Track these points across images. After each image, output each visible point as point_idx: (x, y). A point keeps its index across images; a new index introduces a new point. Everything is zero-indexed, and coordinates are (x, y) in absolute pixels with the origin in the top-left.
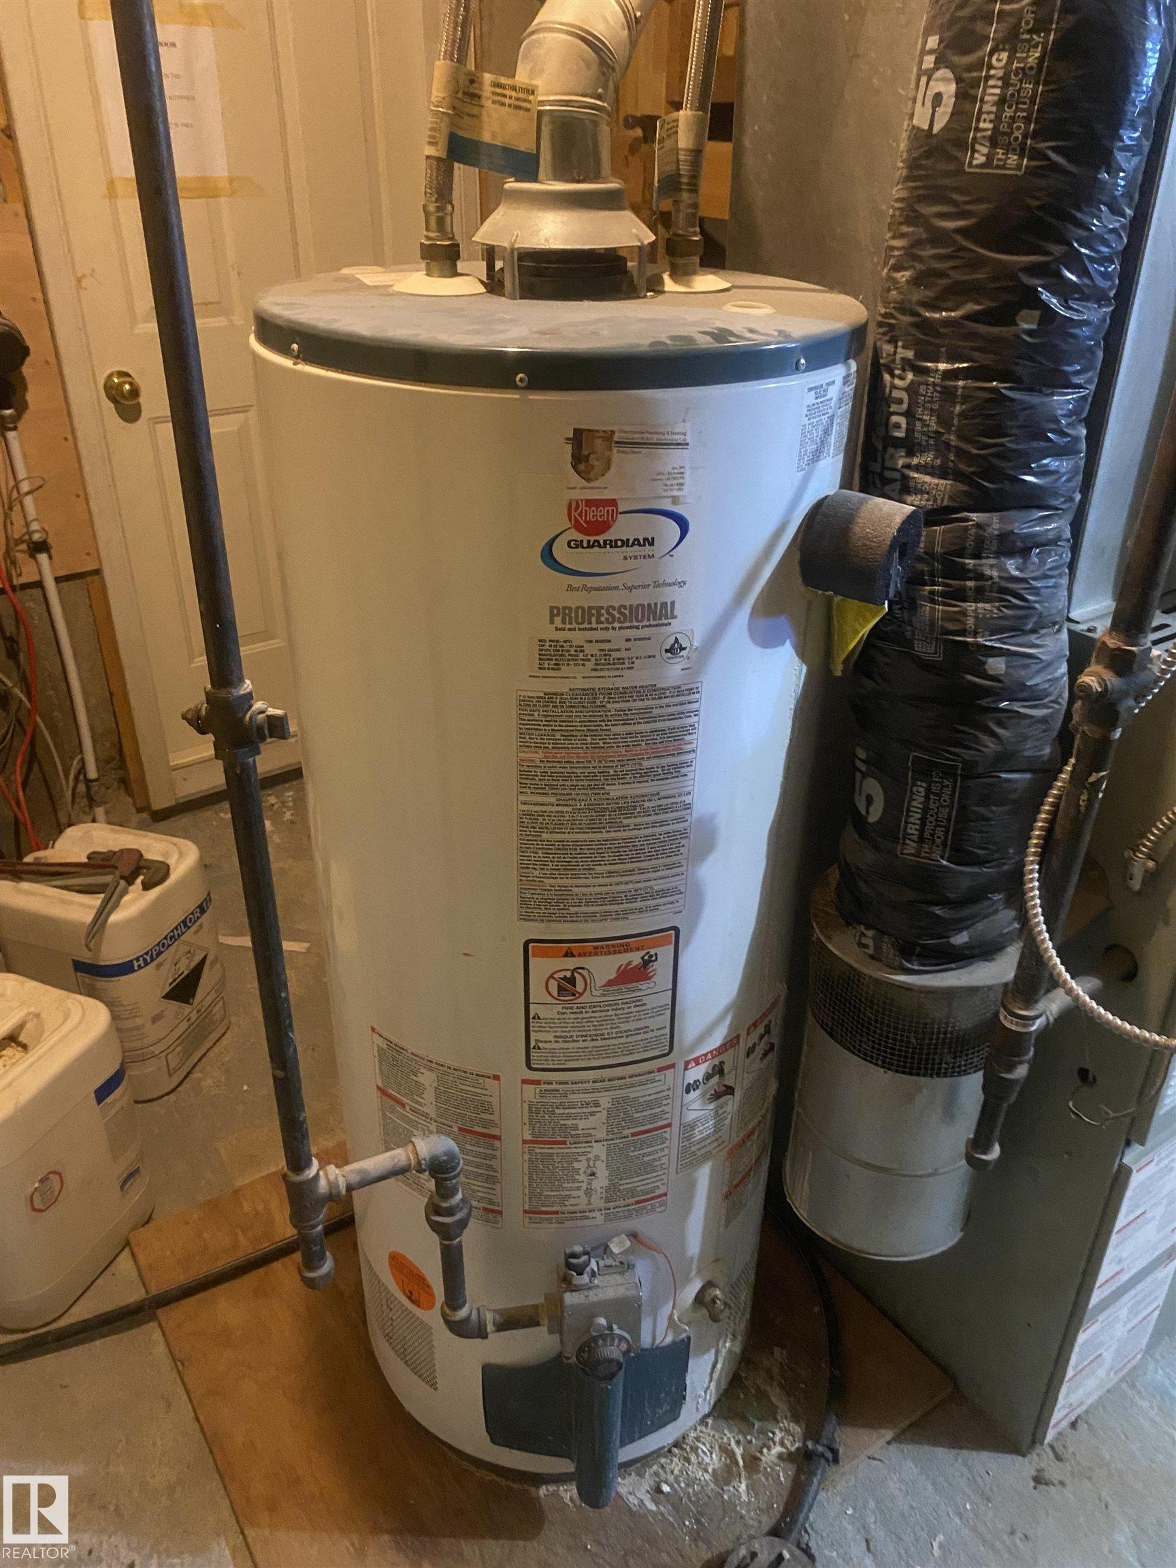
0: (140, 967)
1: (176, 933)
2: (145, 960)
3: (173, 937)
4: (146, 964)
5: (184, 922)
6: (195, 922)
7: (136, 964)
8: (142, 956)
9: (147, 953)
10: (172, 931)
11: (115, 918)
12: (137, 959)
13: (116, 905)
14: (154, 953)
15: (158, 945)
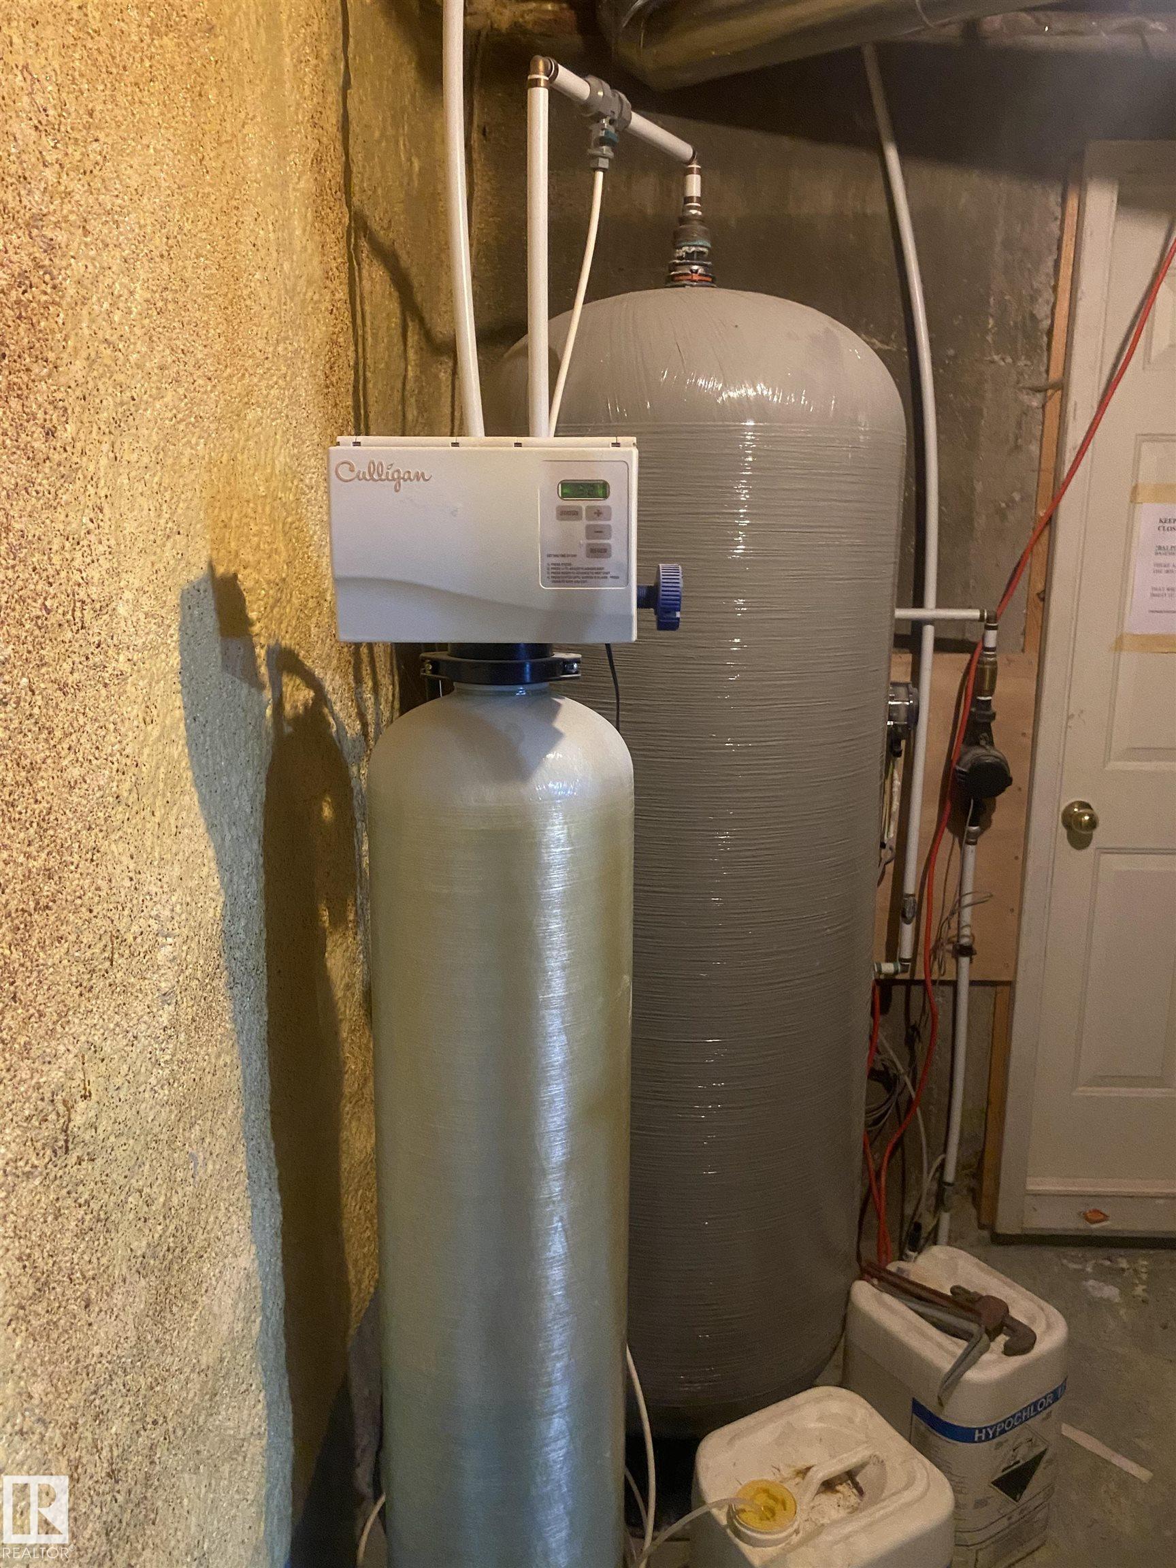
0: (980, 1440)
1: (1024, 1414)
2: (987, 1434)
3: (1020, 1418)
4: (987, 1438)
5: (1035, 1404)
6: (1045, 1408)
7: (977, 1435)
8: (985, 1428)
9: (991, 1427)
10: (1021, 1411)
11: (972, 1375)
12: (980, 1430)
13: (974, 1362)
14: (998, 1430)
15: (1004, 1422)
